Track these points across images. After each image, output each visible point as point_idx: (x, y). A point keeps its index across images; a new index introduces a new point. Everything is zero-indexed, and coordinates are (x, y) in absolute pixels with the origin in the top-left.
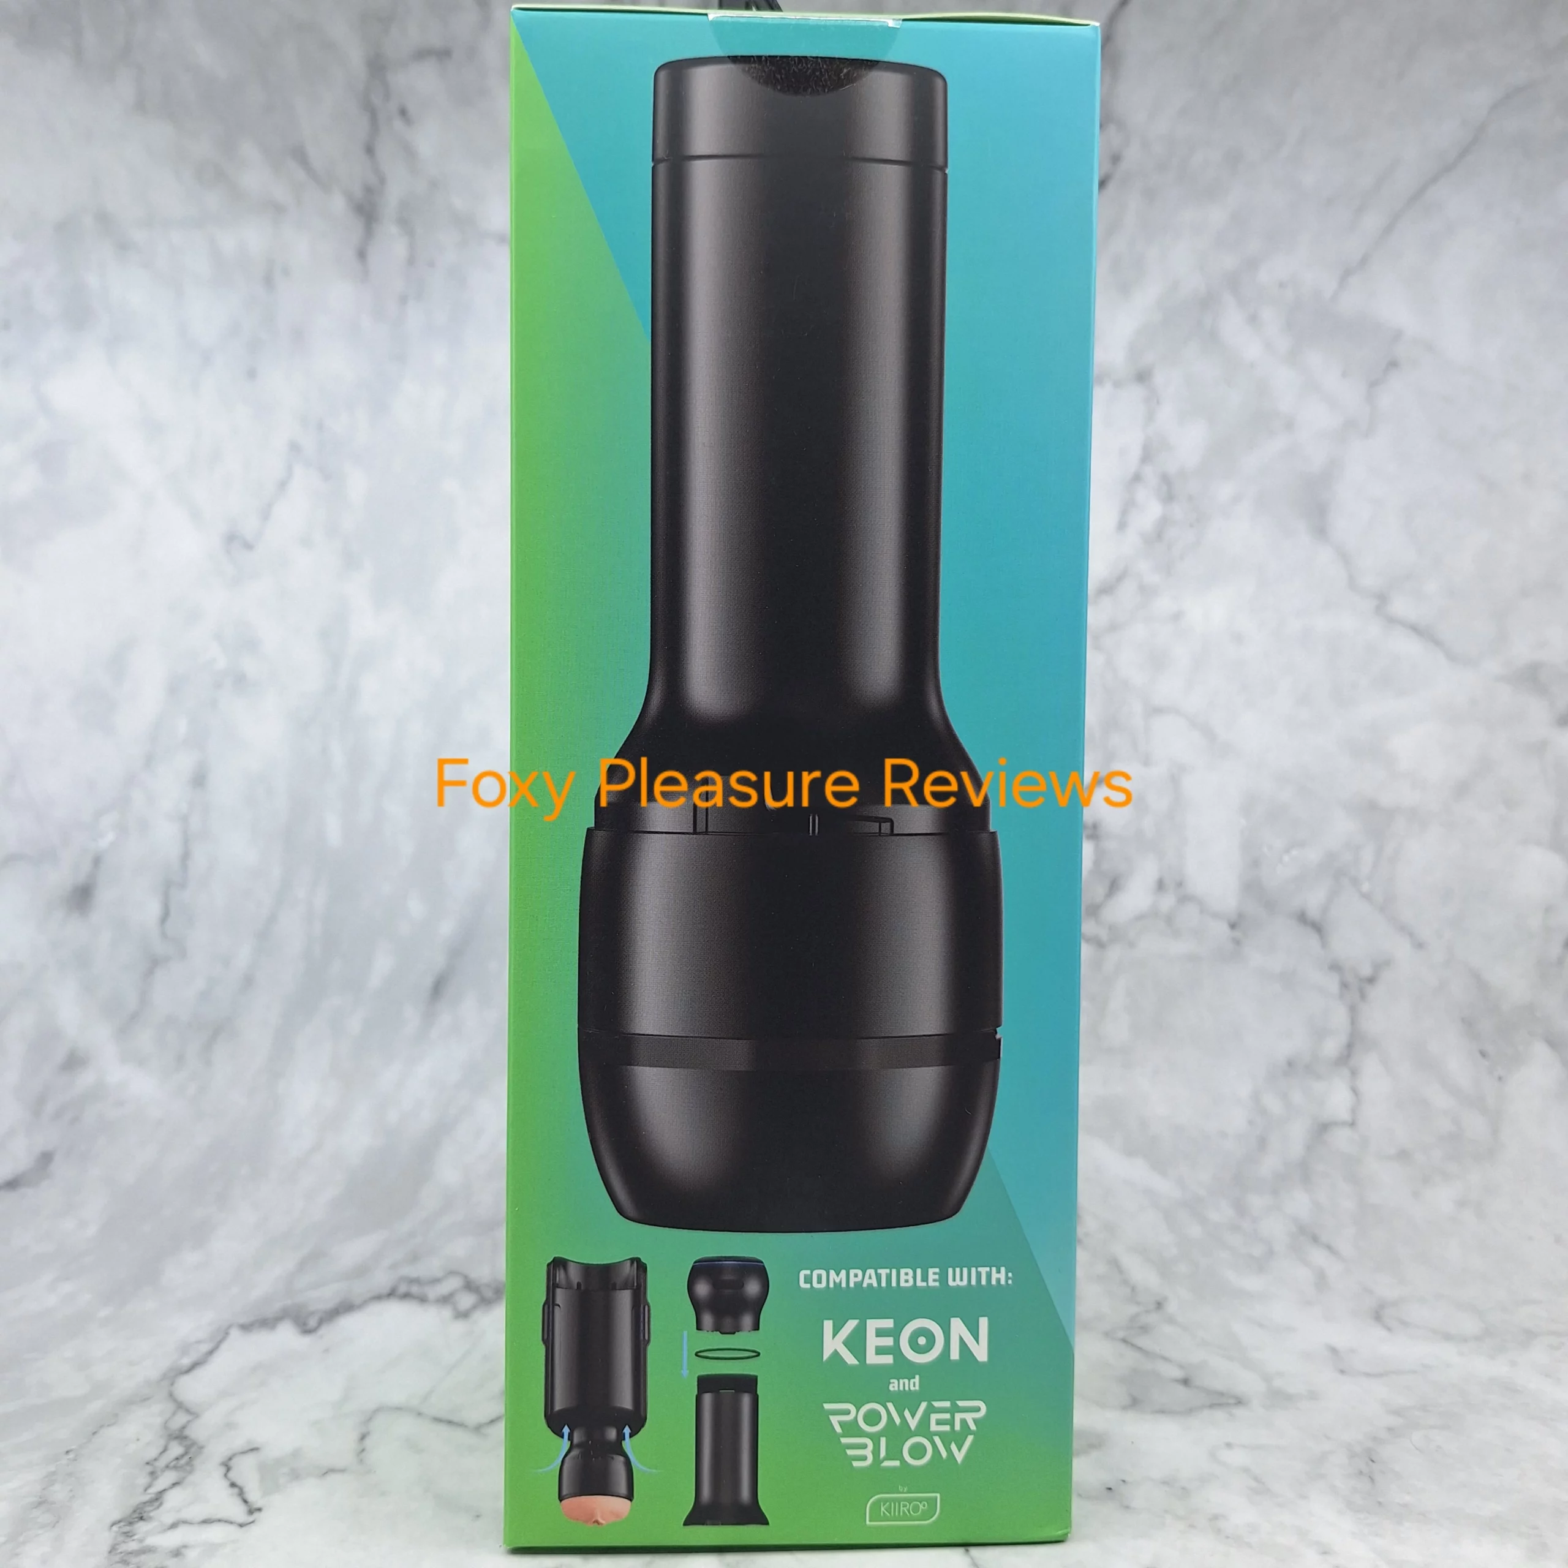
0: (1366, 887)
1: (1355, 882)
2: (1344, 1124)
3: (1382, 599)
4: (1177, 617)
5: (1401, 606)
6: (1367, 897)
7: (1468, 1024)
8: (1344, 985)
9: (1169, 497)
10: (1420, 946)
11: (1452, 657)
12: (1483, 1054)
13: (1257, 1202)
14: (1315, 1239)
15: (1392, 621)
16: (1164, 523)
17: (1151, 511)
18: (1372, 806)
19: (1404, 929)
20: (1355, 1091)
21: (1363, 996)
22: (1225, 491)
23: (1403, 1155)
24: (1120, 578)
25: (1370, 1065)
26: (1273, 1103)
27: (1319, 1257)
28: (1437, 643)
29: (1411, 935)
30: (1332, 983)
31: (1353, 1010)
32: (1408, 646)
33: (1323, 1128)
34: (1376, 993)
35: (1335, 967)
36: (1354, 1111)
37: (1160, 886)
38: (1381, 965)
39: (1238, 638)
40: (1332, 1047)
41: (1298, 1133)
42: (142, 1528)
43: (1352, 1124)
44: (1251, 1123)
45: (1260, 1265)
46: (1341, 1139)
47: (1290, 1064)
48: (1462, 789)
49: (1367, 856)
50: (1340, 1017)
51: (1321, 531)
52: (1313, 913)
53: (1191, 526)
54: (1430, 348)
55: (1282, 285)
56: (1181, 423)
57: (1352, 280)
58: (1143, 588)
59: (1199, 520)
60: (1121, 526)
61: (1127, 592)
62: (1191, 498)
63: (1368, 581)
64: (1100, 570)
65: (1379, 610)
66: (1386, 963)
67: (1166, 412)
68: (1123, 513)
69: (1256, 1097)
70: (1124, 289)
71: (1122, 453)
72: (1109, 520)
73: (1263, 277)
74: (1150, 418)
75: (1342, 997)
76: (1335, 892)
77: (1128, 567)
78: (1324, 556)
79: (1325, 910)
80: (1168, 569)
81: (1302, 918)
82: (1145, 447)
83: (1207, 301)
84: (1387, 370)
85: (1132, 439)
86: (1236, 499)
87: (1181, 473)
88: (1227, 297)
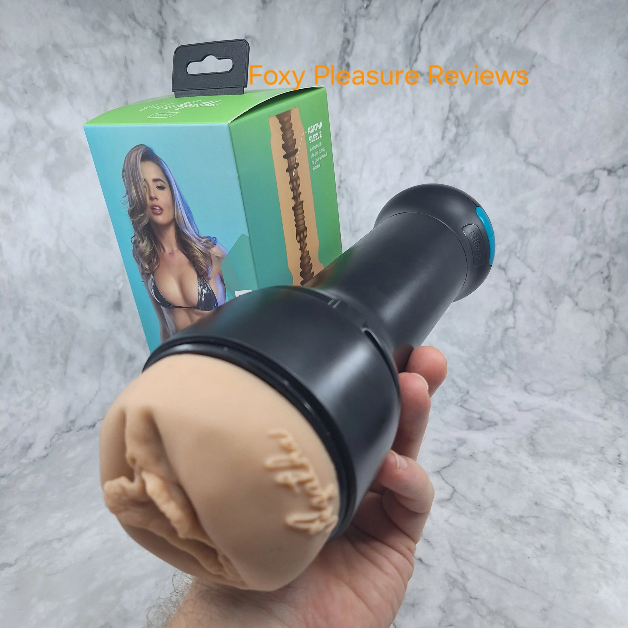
0: (518, 255)
1: (515, 254)
2: (512, 328)
3: (526, 156)
4: (462, 170)
5: (532, 159)
6: (519, 258)
7: (547, 293)
8: (512, 286)
9: (458, 125)
10: (533, 271)
11: (547, 175)
12: (550, 302)
13: (489, 355)
14: (506, 366)
15: (529, 164)
16: (457, 135)
17: (452, 131)
18: (521, 228)
19: (529, 266)
20: (514, 317)
21: (517, 288)
22: (476, 121)
23: (528, 335)
24: (444, 157)
25: (519, 308)
26: (492, 324)
27: (508, 371)
28: (543, 170)
29: (531, 268)
30: (508, 286)
31: (514, 293)
32: (534, 172)
33: (506, 330)
34: (521, 287)
35: (509, 281)
36: (514, 323)
38: (522, 278)
39: (481, 175)
40: (508, 305)
41: (499, 332)
43: (514, 328)
44: (486, 331)
45: (492, 376)
46: (511, 333)
47: (496, 312)
48: (548, 220)
49: (519, 245)
50: (510, 296)
51: (507, 134)
52: (503, 265)
53: (466, 135)
54: (546, 59)
55: (497, 38)
56: (462, 95)
57: (522, 35)
58: (450, 160)
59: (468, 133)
60: (443, 138)
61: (446, 161)
62: (465, 125)
63: (522, 150)
64: (437, 155)
65: (525, 161)
66: (524, 278)
67: (457, 91)
68: (444, 133)
69: (487, 323)
70: (443, 44)
71: (442, 109)
72: (439, 136)
73: (491, 35)
74: (452, 94)
75: (511, 290)
76: (509, 258)
77: (445, 153)
78: (509, 142)
79: (506, 263)
80: (458, 153)
81: (500, 267)
82: (450, 106)
83: (472, 46)
84: (531, 69)
85: (445, 103)
86: (480, 124)
87: (462, 115)
88: (478, 44)
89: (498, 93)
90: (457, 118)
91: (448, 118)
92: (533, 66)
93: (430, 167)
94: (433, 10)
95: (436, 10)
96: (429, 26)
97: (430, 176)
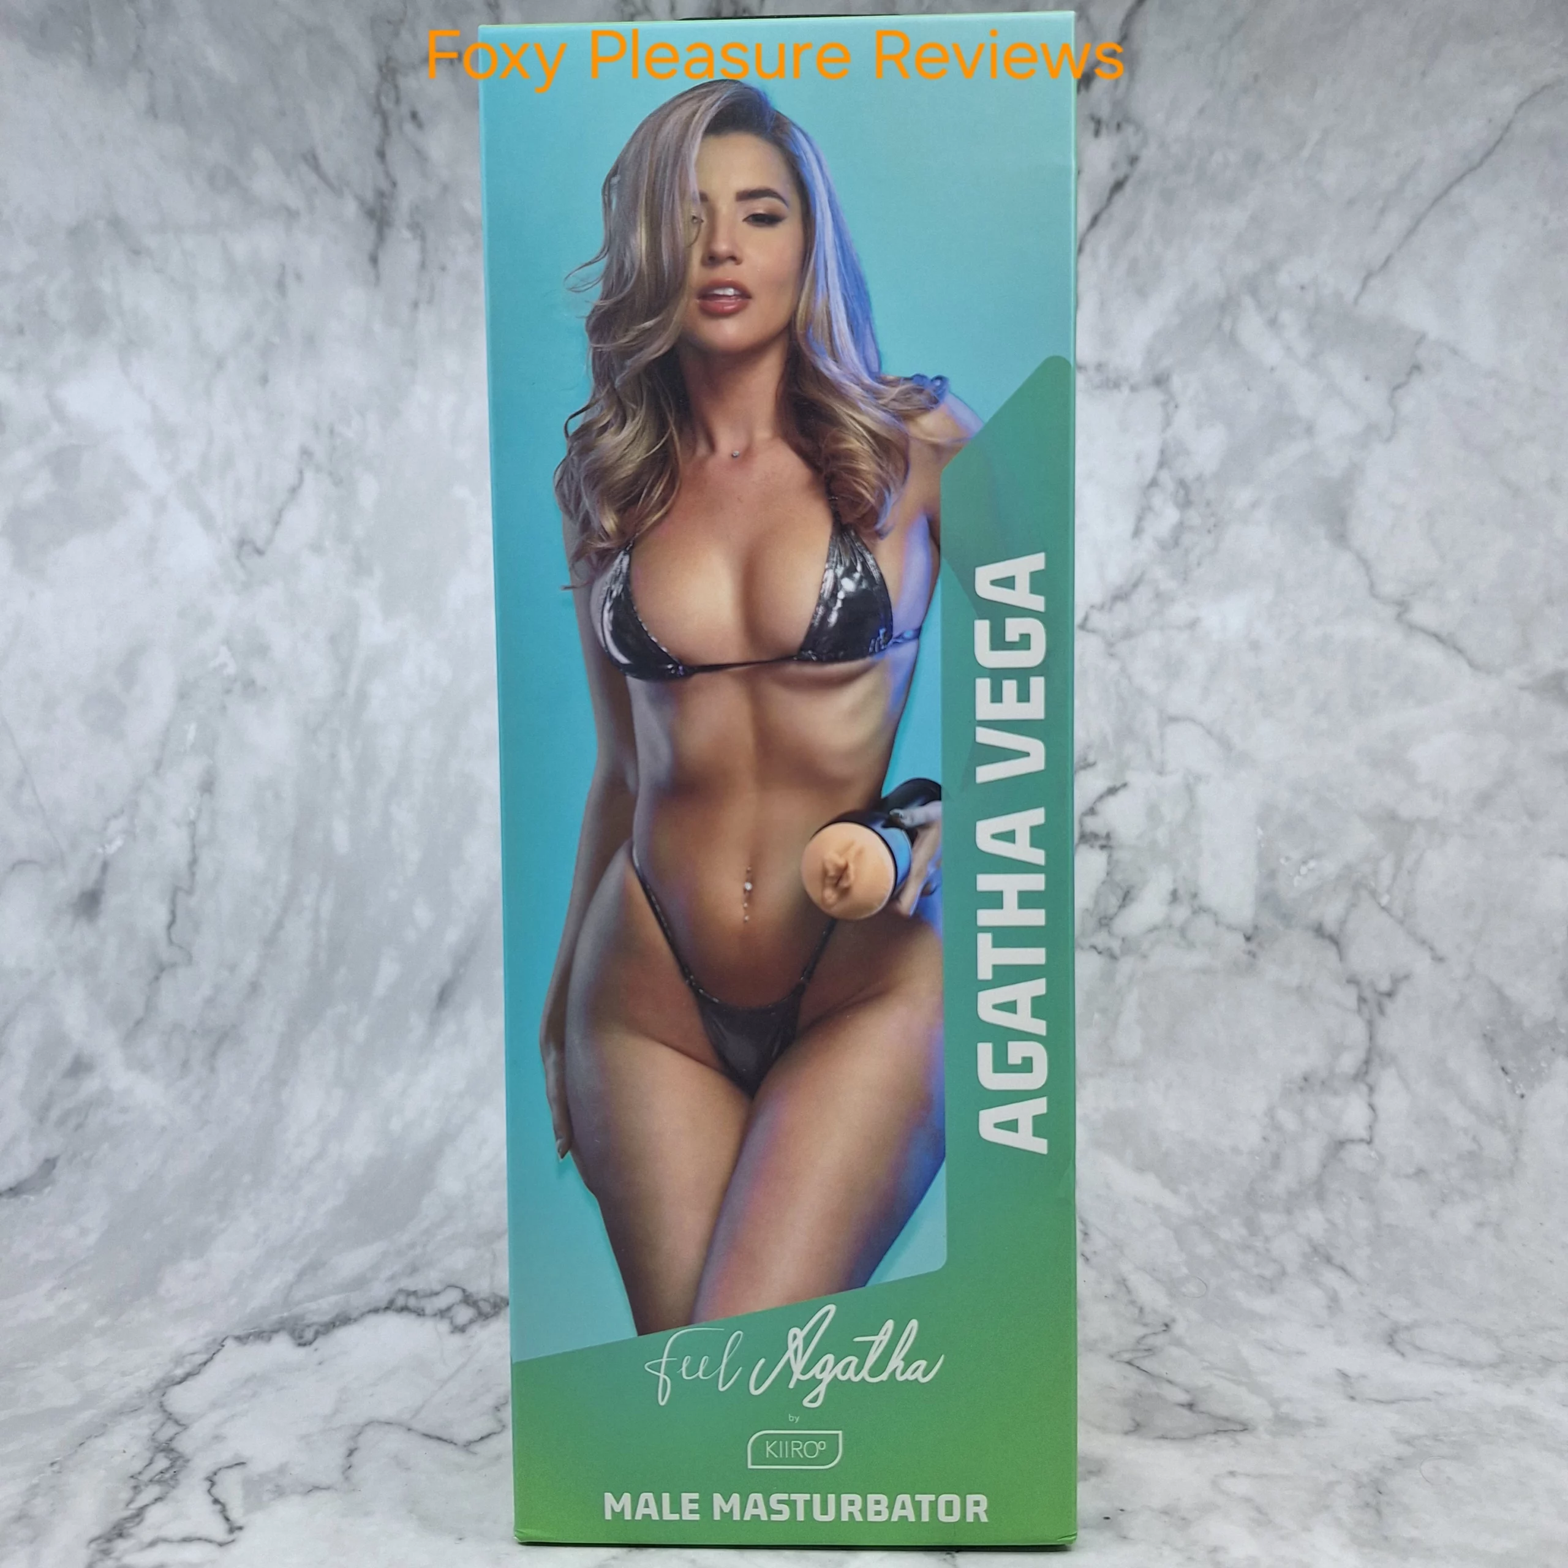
0: (1385, 900)
1: (1374, 894)
2: (1362, 1140)
3: (1402, 606)
4: (1193, 624)
5: (1423, 614)
6: (1386, 909)
7: (1489, 1040)
8: (1362, 1000)
9: (1185, 504)
10: (1439, 959)
11: (1475, 666)
12: (1504, 1070)
13: (1269, 1220)
14: (1328, 1260)
15: (1412, 628)
16: (1180, 528)
17: (1168, 516)
18: (1392, 817)
19: (1423, 942)
20: (1372, 1107)
21: (1382, 1012)
22: (1243, 496)
23: (1420, 1173)
24: (1135, 585)
25: (1387, 1080)
26: (1288, 1120)
27: (1331, 1277)
28: (1460, 651)
29: (1432, 949)
30: (1349, 997)
31: (1371, 1024)
32: (1430, 655)
33: (1339, 1145)
34: (1395, 1007)
35: (1353, 981)
36: (1371, 1128)
37: (1175, 897)
38: (1400, 979)
39: (1255, 646)
40: (1348, 1062)
41: (1313, 1149)
42: (121, 1545)
43: (1370, 1142)
44: (1265, 1139)
45: (1270, 1286)
46: (1357, 1157)
47: (1306, 1079)
48: (1484, 800)
49: (1386, 866)
50: (1357, 1031)
51: (1341, 538)
52: (1331, 926)
53: (1209, 532)
54: (1454, 352)
55: (1302, 288)
56: (1199, 427)
57: (1374, 283)
58: (1158, 595)
59: (1215, 526)
60: (1137, 532)
61: (1142, 598)
62: (1208, 504)
63: (1389, 588)
64: (1115, 576)
65: (1399, 617)
66: (1407, 977)
67: (1184, 418)
68: (1140, 519)
69: (1270, 1113)
70: (1142, 293)
71: (1139, 458)
72: (1124, 526)
73: (1283, 278)
74: (1167, 423)
75: (1359, 1011)
76: (1353, 905)
77: (1143, 574)
78: (1345, 562)
79: (1343, 922)
80: (1184, 576)
81: (1319, 930)
82: (1162, 452)
83: (1227, 305)
84: (1409, 374)
85: (1150, 445)
86: (1255, 505)
87: (1199, 478)
88: (1247, 301)
89: (1310, 430)
90: (1182, 483)
91: (1154, 483)
92: (1416, 368)
93: (1092, 607)
94: (1110, 199)
95: (1120, 200)
96: (1102, 241)
97: (1093, 631)
